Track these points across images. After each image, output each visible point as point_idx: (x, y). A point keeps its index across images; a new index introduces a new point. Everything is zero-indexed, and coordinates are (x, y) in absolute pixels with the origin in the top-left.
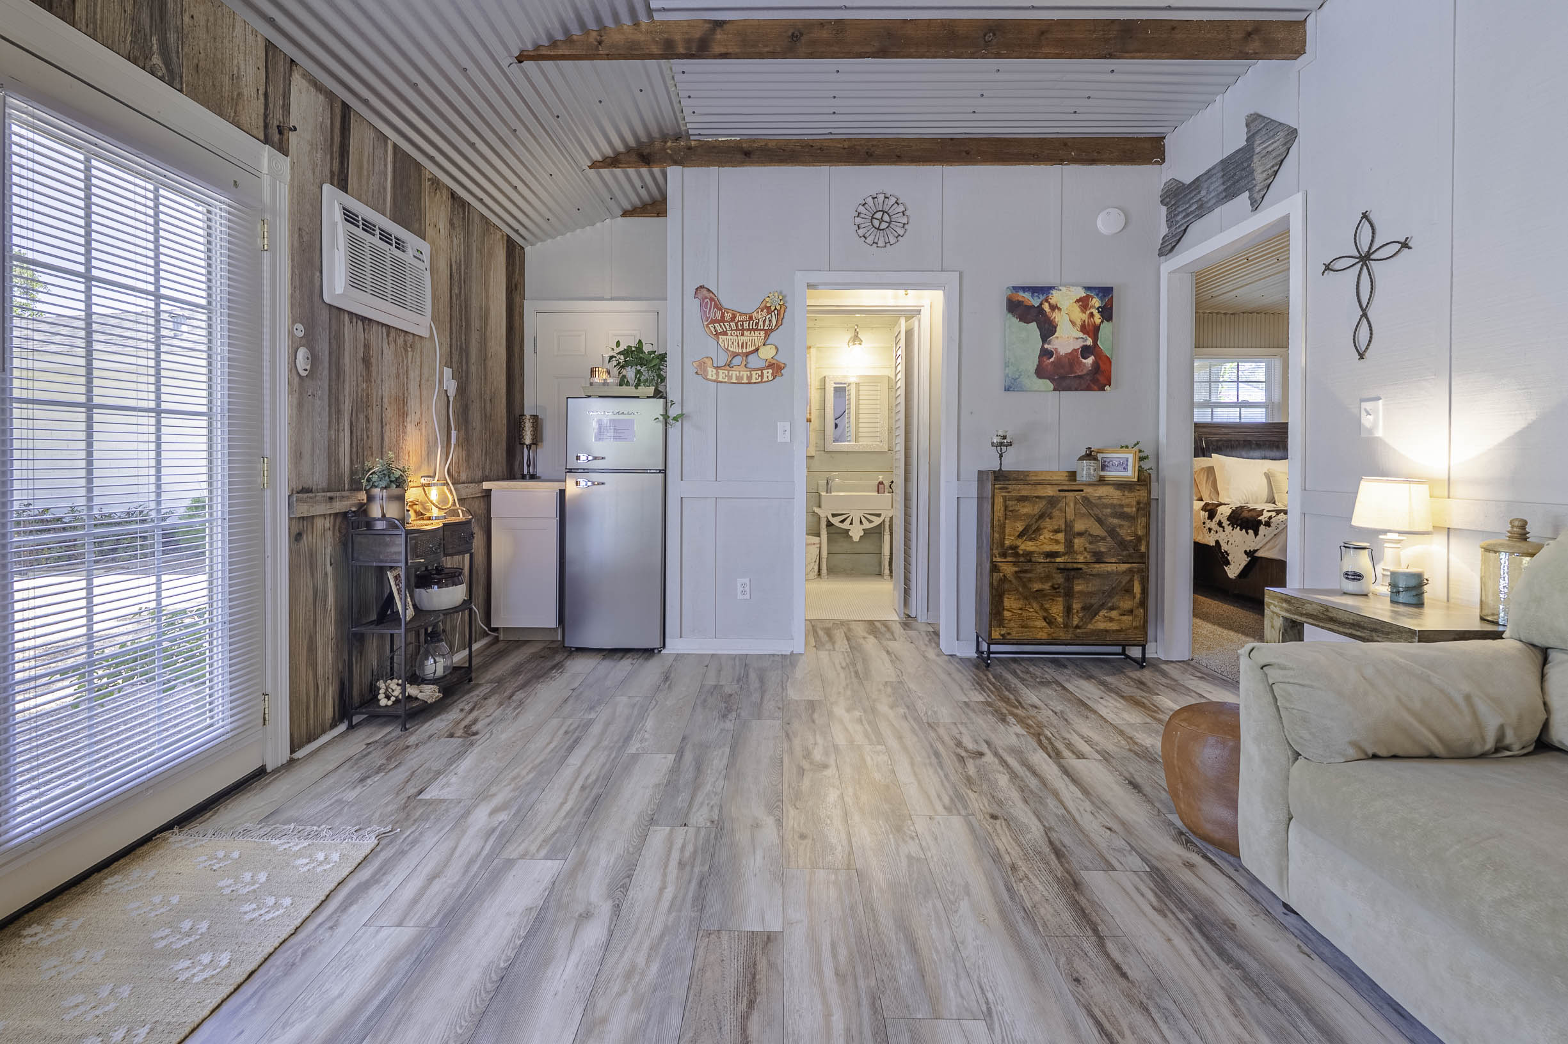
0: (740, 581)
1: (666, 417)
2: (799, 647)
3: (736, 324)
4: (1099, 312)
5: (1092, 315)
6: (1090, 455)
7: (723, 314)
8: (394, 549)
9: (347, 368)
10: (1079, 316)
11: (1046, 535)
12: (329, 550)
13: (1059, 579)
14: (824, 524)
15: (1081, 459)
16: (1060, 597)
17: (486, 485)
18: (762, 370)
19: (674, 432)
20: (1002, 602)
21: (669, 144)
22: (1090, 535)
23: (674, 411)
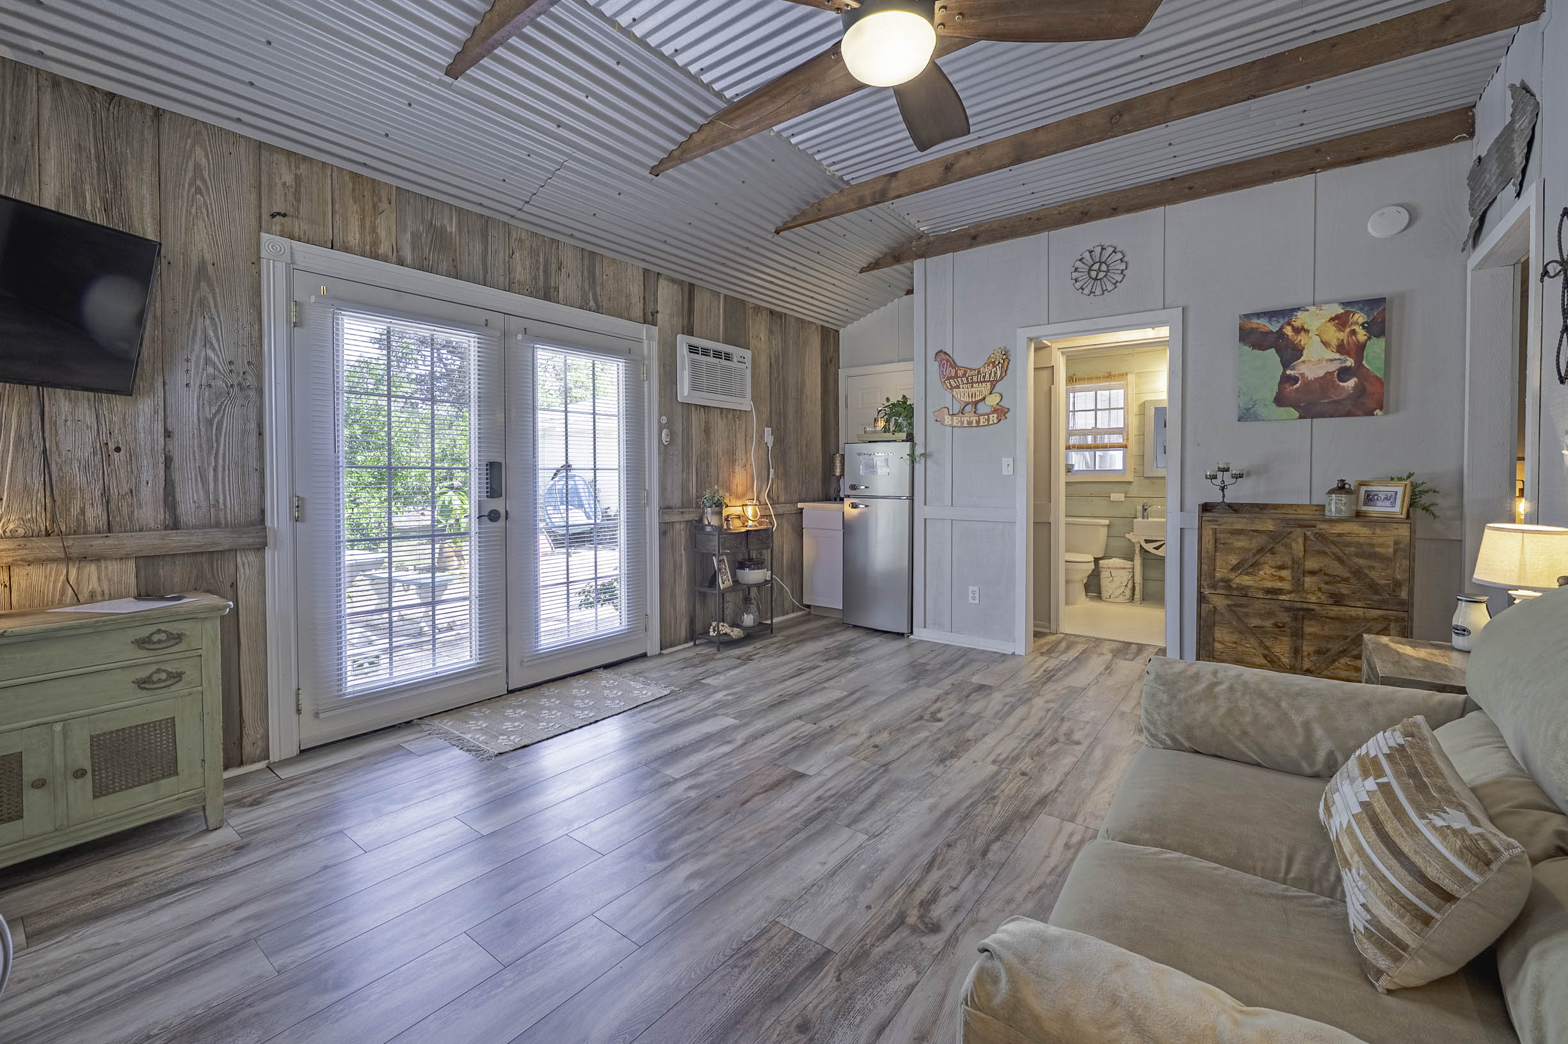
0: (971, 588)
1: (912, 456)
2: (1020, 649)
3: (967, 379)
4: (1364, 328)
5: (1354, 332)
6: (1342, 488)
7: (956, 371)
8: (713, 544)
9: (694, 437)
10: (1334, 335)
11: (1266, 571)
12: (683, 541)
13: (1285, 617)
14: (1137, 549)
15: (1331, 492)
16: (1285, 636)
17: (800, 505)
18: (988, 414)
19: (919, 467)
20: (1213, 633)
21: (914, 243)
22: (1326, 574)
23: (919, 450)
